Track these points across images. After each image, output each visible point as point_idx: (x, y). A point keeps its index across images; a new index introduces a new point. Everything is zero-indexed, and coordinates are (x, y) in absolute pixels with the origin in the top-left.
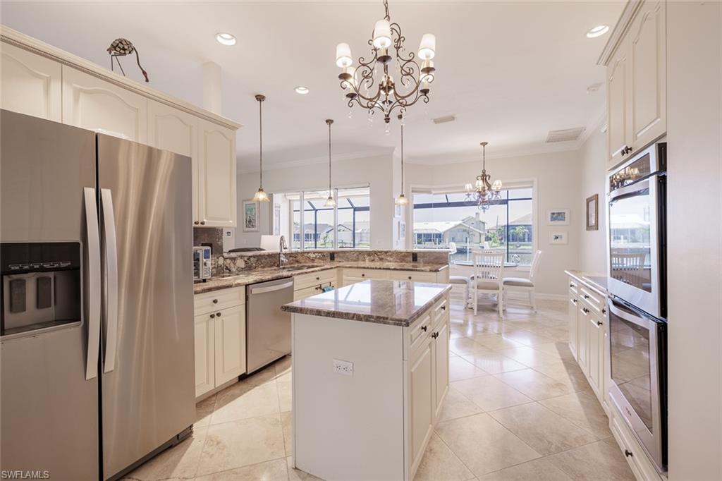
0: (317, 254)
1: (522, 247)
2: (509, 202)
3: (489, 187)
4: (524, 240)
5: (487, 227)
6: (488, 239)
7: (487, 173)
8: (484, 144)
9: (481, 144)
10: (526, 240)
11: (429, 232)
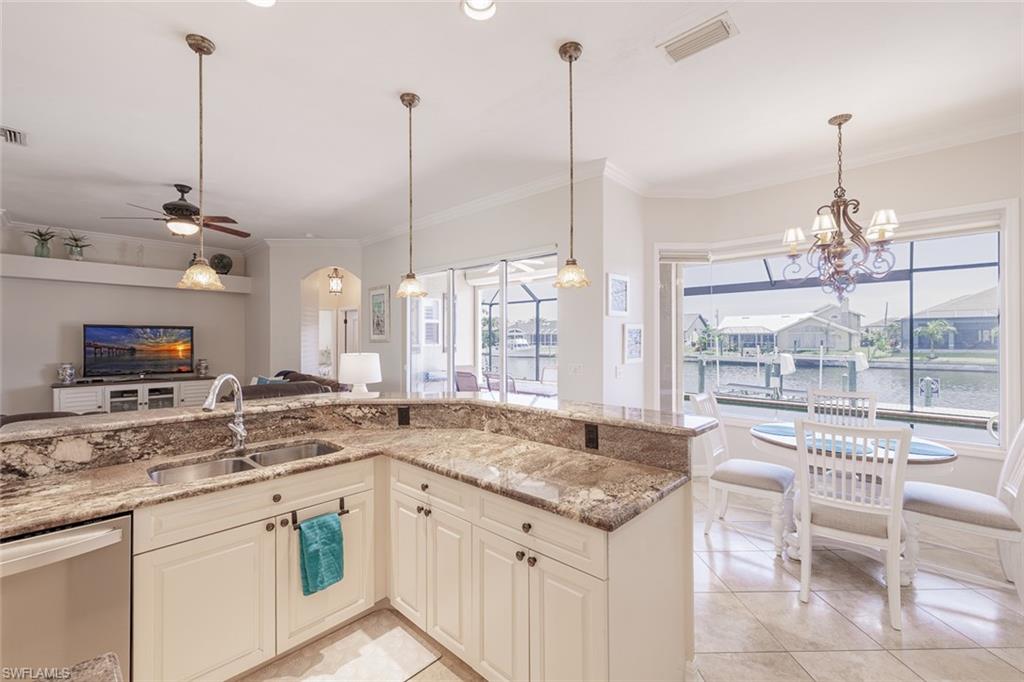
0: (366, 411)
1: (940, 359)
2: (915, 274)
3: (857, 233)
4: (946, 346)
5: (864, 322)
6: (866, 343)
7: (847, 197)
8: (840, 121)
9: (831, 121)
10: (951, 345)
11: (751, 332)
